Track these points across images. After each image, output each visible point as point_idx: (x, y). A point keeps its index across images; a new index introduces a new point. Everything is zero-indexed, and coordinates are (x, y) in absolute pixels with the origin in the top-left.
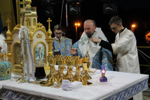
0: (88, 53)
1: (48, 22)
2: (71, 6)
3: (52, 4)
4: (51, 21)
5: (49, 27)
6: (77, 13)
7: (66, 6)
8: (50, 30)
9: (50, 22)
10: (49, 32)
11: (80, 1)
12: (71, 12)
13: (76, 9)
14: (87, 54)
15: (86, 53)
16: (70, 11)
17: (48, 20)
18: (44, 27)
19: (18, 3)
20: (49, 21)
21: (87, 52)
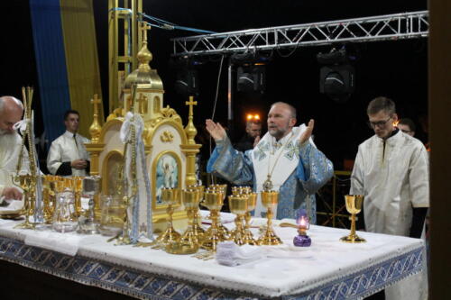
0: (271, 179)
1: (189, 106)
4: (196, 103)
5: (191, 117)
6: (255, 88)
7: (230, 69)
8: (191, 124)
9: (194, 106)
10: (191, 130)
11: (264, 59)
12: (240, 84)
13: (252, 78)
14: (268, 180)
15: (266, 178)
16: (239, 82)
17: (189, 101)
18: (178, 117)
19: (113, 58)
20: (191, 103)
21: (269, 176)
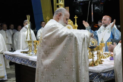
0: (103, 40)
1: (75, 18)
2: (95, 5)
3: (81, 4)
4: (77, 17)
5: (76, 22)
6: (100, 11)
7: (92, 5)
8: (76, 24)
9: (77, 18)
10: (76, 25)
13: (99, 8)
14: (102, 40)
16: (95, 9)
17: (75, 17)
18: (72, 22)
19: (55, 4)
20: (76, 17)
21: (102, 39)
